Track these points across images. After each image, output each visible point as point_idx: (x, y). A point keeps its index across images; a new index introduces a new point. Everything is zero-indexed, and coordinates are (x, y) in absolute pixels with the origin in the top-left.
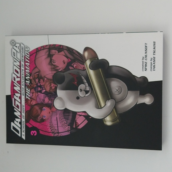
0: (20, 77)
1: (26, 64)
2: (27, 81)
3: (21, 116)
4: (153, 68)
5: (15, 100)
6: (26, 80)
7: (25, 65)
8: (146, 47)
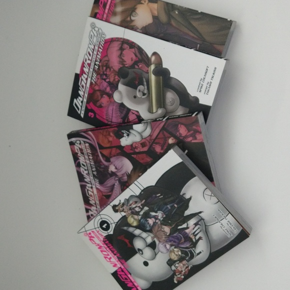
0: (91, 60)
1: (100, 49)
2: (96, 66)
3: (84, 96)
4: (207, 92)
5: (82, 80)
6: (95, 64)
7: (98, 51)
8: (207, 70)
